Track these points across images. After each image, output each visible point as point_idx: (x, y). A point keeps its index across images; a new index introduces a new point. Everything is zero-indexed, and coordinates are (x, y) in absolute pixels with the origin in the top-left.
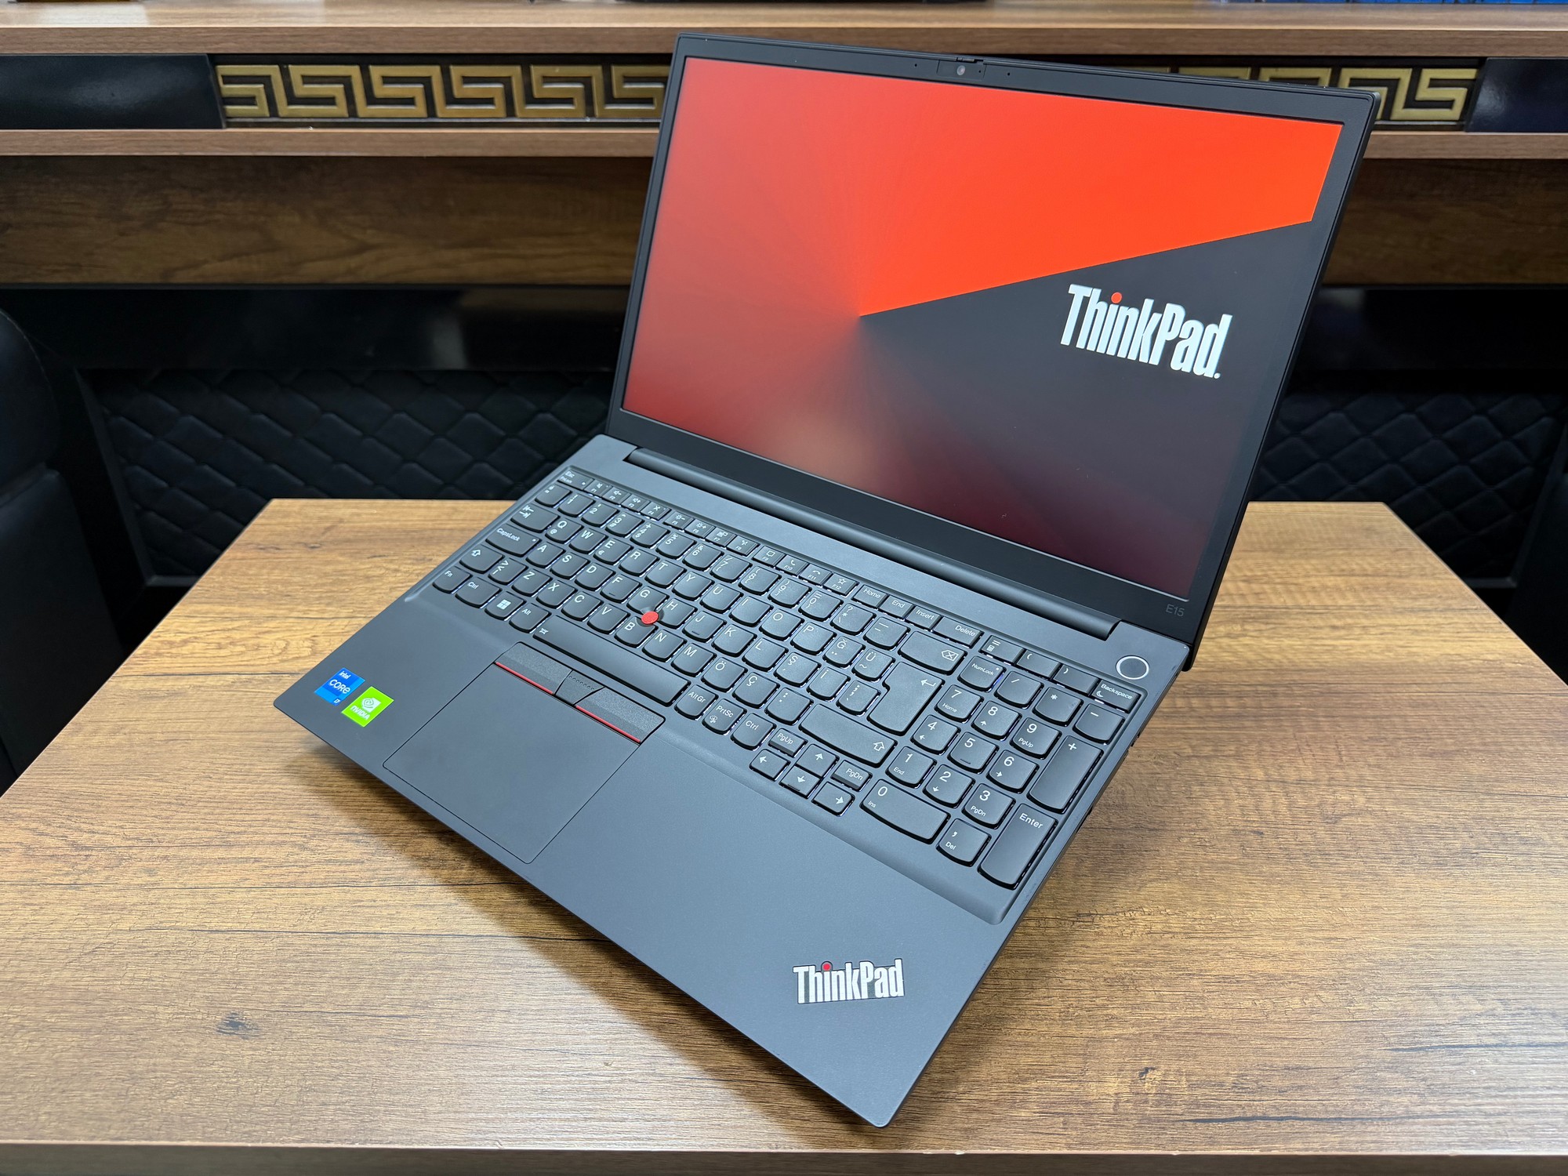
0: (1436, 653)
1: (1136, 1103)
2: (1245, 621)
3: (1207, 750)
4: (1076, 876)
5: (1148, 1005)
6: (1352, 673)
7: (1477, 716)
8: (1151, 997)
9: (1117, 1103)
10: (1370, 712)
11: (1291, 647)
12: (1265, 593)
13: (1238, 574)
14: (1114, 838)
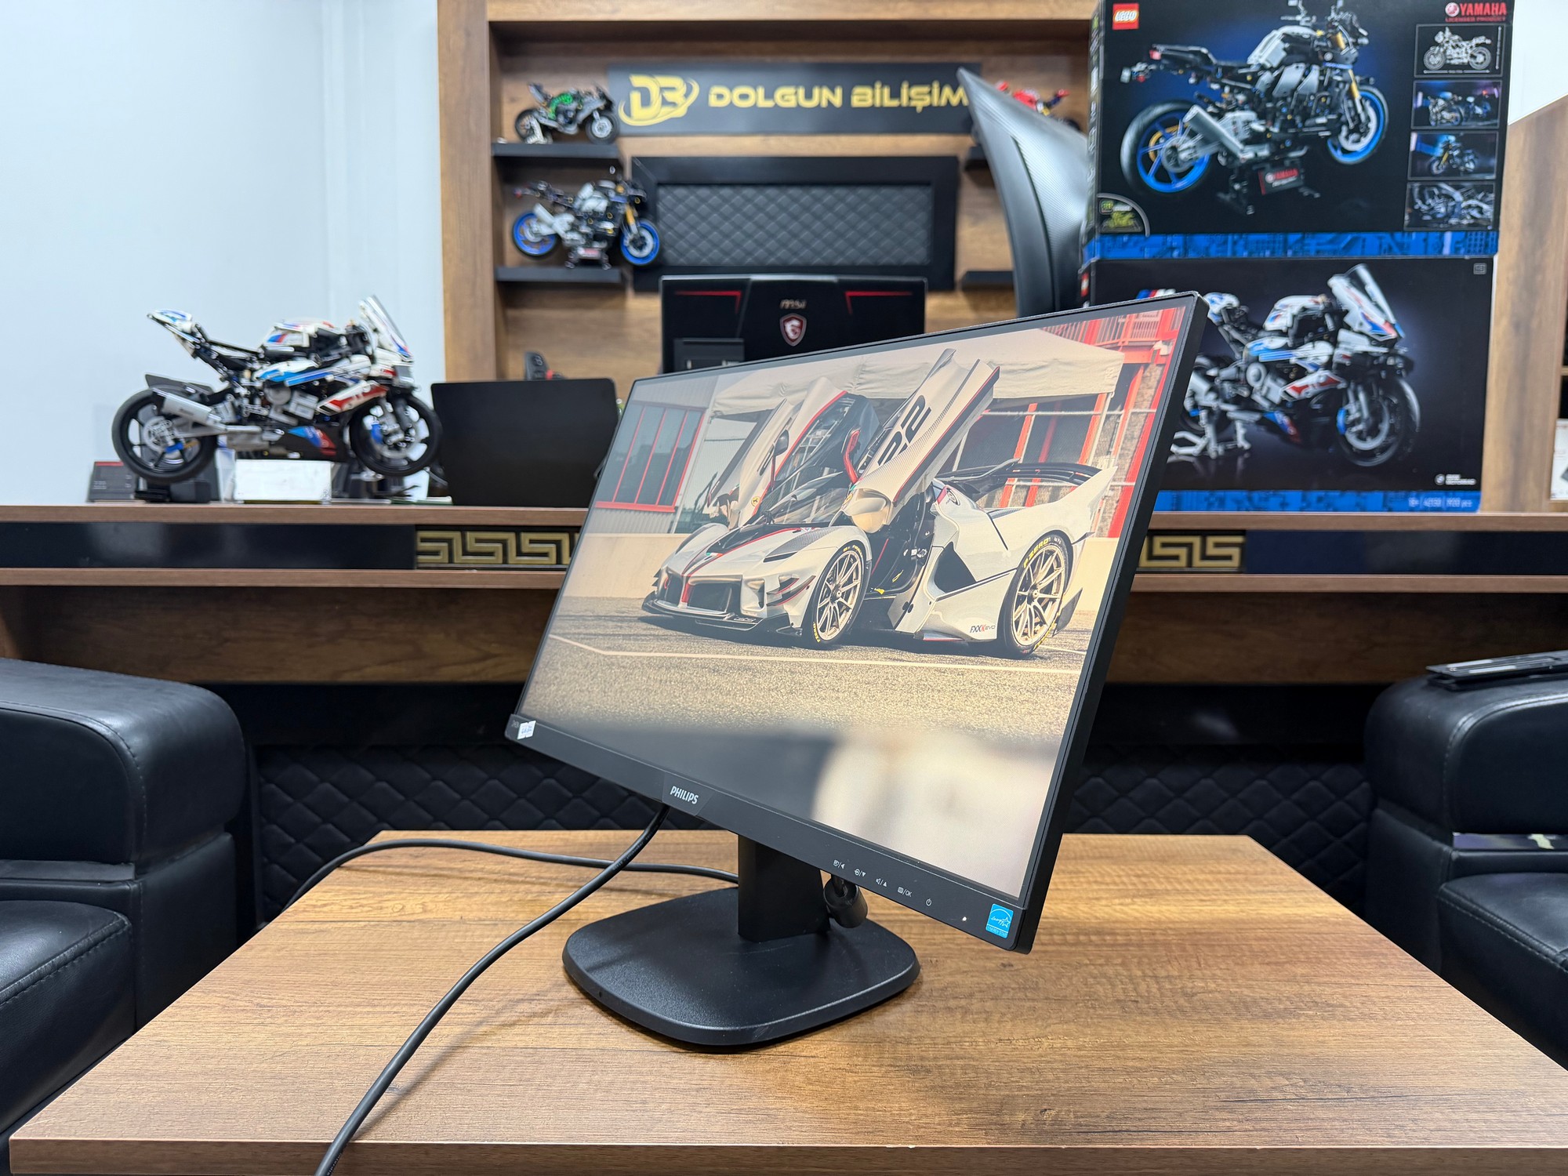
0: (1278, 913)
1: (1037, 1125)
2: (1134, 896)
3: (1102, 961)
4: (999, 1022)
5: (1049, 1081)
6: (1213, 923)
7: (1305, 945)
8: (1050, 1077)
9: (1023, 1125)
10: (1224, 943)
11: (1169, 910)
12: (1150, 882)
13: (1130, 872)
14: (1028, 1004)
